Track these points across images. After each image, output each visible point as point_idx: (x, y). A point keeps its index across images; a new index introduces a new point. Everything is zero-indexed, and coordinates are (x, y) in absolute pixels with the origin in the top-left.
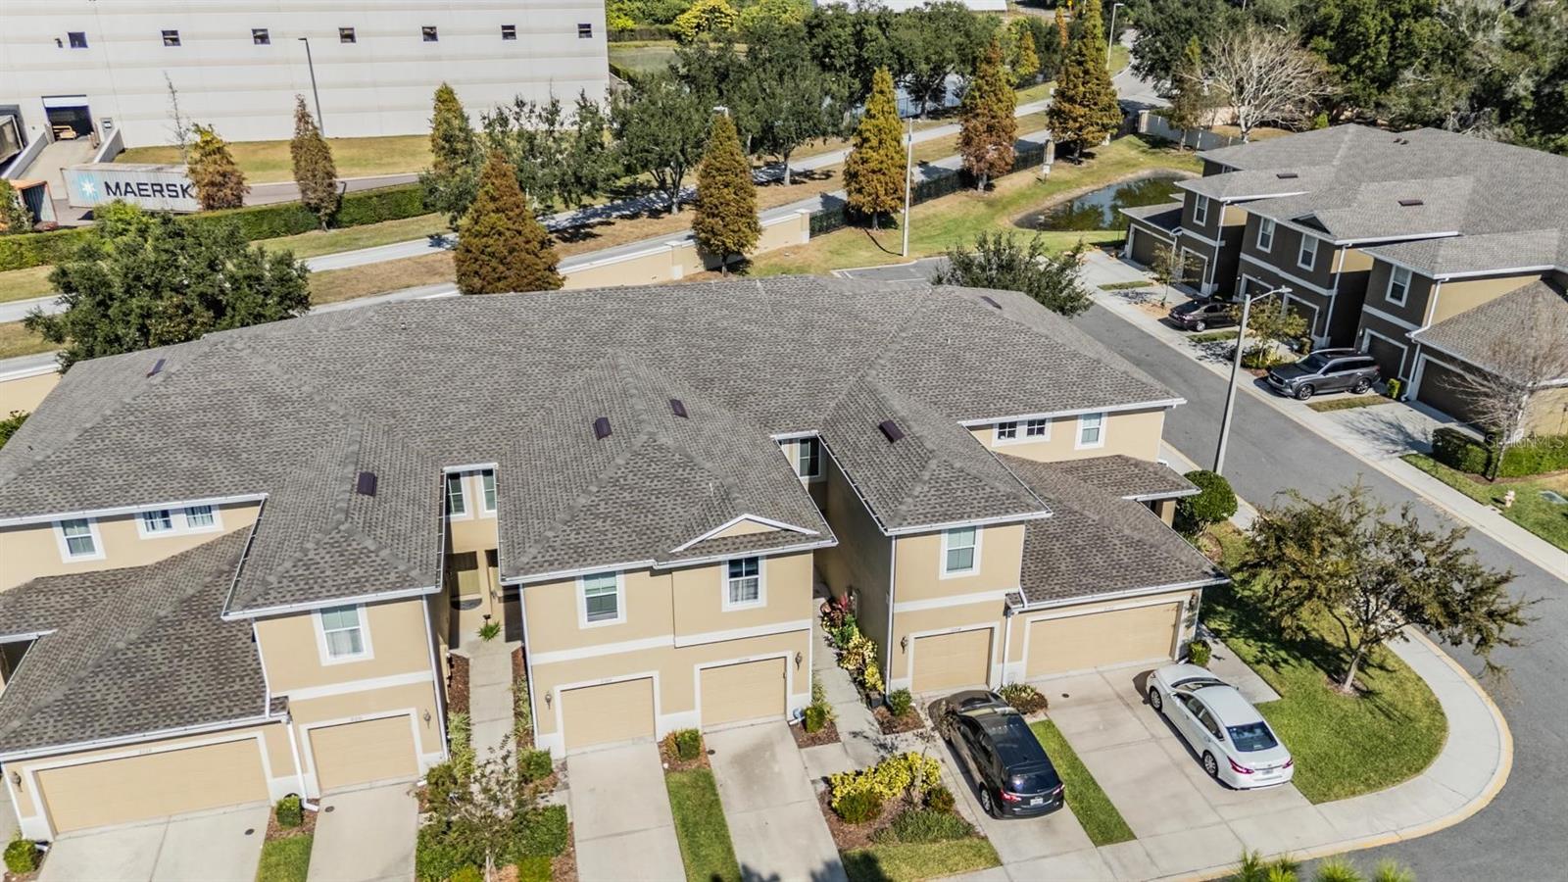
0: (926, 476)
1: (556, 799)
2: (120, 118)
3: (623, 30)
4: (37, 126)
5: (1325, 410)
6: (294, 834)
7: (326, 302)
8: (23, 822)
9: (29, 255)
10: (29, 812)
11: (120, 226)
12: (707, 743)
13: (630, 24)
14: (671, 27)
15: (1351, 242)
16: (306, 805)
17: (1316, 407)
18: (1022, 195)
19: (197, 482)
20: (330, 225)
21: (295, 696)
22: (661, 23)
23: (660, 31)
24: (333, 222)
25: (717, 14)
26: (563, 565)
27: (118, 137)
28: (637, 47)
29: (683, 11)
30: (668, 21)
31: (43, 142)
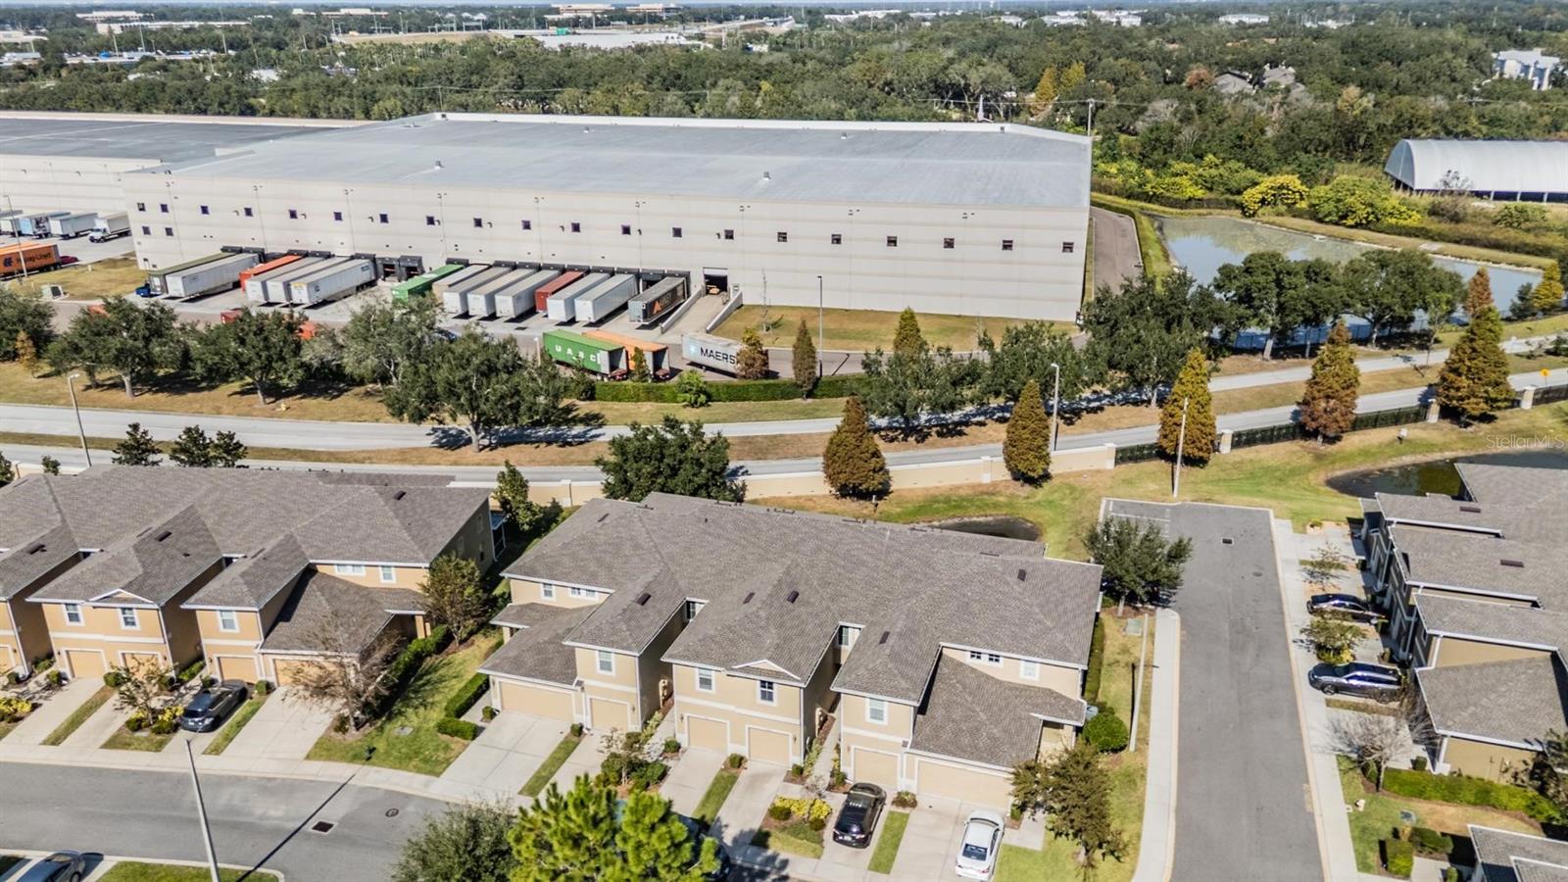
1: (670, 763)
2: (744, 285)
4: (697, 284)
6: (575, 739)
7: (766, 459)
8: (494, 701)
10: (496, 697)
12: (747, 765)
13: (1200, 193)
14: (1238, 198)
15: (1422, 584)
16: (584, 730)
17: (1329, 703)
19: (592, 579)
20: (808, 396)
21: (587, 682)
23: (1227, 201)
24: (810, 395)
25: (1285, 191)
26: (689, 659)
27: (740, 296)
30: (1239, 193)
31: (699, 295)
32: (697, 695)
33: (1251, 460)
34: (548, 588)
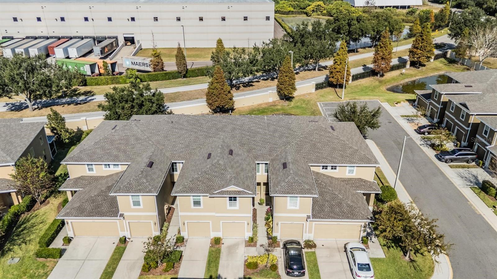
0: (287, 180)
1: (182, 249)
2: (142, 40)
3: (290, 11)
4: (121, 42)
5: (454, 168)
6: (123, 246)
7: (175, 101)
8: (69, 233)
9: (110, 82)
10: (70, 230)
11: (131, 76)
12: (223, 241)
13: (292, 9)
14: (305, 10)
15: (475, 114)
16: (127, 239)
17: (451, 167)
18: (393, 79)
19: (116, 158)
20: (184, 77)
21: (126, 214)
22: (302, 9)
23: (301, 11)
24: (185, 76)
25: (320, 7)
26: (187, 192)
27: (140, 46)
28: (293, 17)
29: (309, 5)
30: (304, 9)
31: (123, 46)
32: (193, 211)
33: (360, 85)
34: (90, 167)
